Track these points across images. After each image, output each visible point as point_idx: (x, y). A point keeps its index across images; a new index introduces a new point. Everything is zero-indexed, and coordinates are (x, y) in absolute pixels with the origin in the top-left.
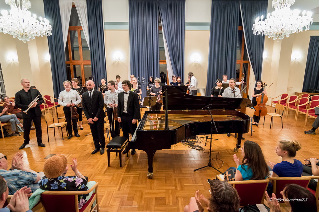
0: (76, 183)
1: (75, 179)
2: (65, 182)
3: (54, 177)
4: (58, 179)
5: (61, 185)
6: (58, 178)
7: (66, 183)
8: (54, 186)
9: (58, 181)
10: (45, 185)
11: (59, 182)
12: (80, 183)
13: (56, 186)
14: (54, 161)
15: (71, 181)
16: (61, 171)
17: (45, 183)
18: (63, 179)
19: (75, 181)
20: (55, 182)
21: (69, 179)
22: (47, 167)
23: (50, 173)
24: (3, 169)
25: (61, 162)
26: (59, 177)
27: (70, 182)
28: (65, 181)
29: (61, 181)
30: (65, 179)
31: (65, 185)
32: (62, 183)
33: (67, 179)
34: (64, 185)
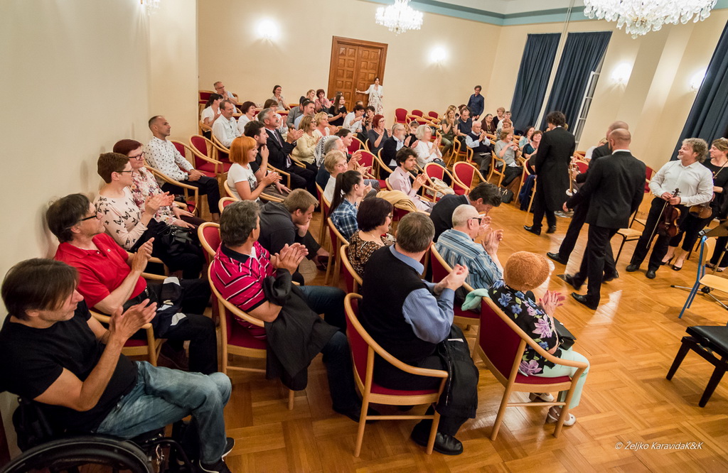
0: (536, 325)
1: (538, 317)
2: (521, 307)
3: (513, 287)
4: (516, 294)
5: (513, 307)
6: (516, 291)
7: (521, 310)
8: (504, 300)
9: (513, 296)
10: (496, 289)
11: (514, 300)
12: (542, 334)
13: (506, 302)
14: (525, 261)
15: (530, 314)
16: (527, 285)
17: (498, 287)
18: (522, 299)
19: (536, 320)
20: (509, 295)
21: (530, 309)
22: (511, 262)
23: (511, 275)
24: (470, 235)
25: (537, 272)
26: (519, 292)
27: (528, 313)
28: (523, 306)
29: (518, 300)
30: (525, 302)
31: (518, 312)
32: (517, 305)
33: (527, 305)
34: (517, 309)
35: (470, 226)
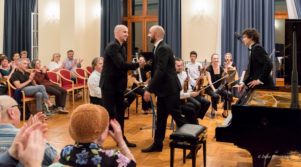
0: (118, 161)
1: (116, 153)
2: (100, 155)
3: (85, 141)
4: (90, 147)
5: (93, 159)
6: (89, 144)
7: (100, 158)
8: (82, 158)
9: (89, 150)
10: (68, 156)
11: (91, 153)
12: (124, 164)
13: (85, 159)
15: (110, 156)
16: (97, 132)
17: (68, 153)
18: (97, 149)
19: (116, 157)
20: (84, 151)
21: (107, 152)
26: (92, 144)
27: (107, 156)
28: (101, 154)
29: (94, 151)
30: (100, 150)
31: (100, 161)
32: (95, 156)
33: (103, 151)
34: (97, 160)
35: (12, 116)
